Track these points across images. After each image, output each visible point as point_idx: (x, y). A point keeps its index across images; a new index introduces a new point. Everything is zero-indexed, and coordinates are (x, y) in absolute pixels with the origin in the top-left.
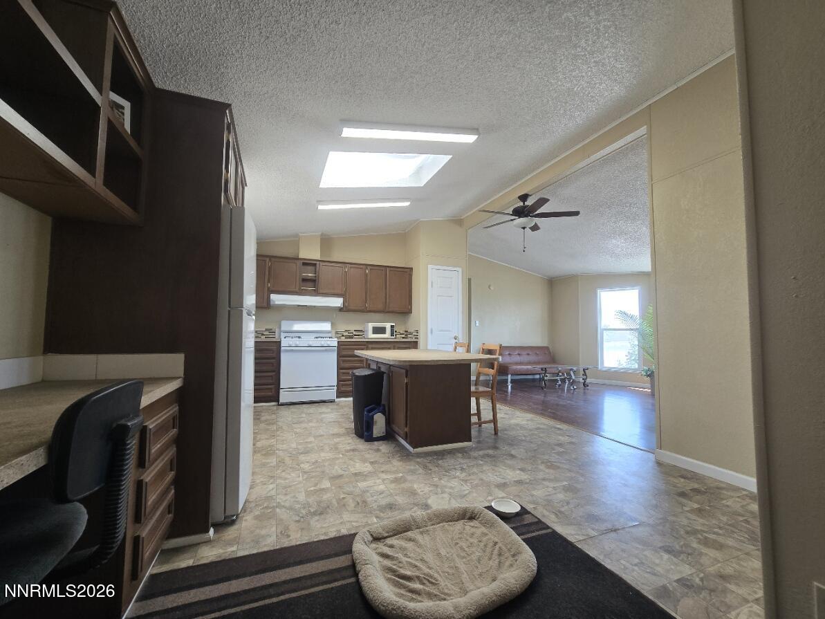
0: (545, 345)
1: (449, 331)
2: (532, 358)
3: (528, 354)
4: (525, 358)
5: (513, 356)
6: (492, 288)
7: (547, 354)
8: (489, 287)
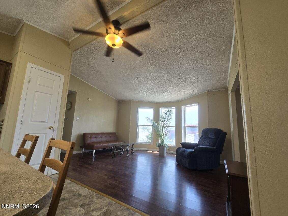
0: (114, 132)
1: (46, 122)
2: (108, 139)
3: (106, 137)
4: (104, 139)
5: (97, 138)
6: (90, 100)
7: (114, 136)
8: (88, 99)
